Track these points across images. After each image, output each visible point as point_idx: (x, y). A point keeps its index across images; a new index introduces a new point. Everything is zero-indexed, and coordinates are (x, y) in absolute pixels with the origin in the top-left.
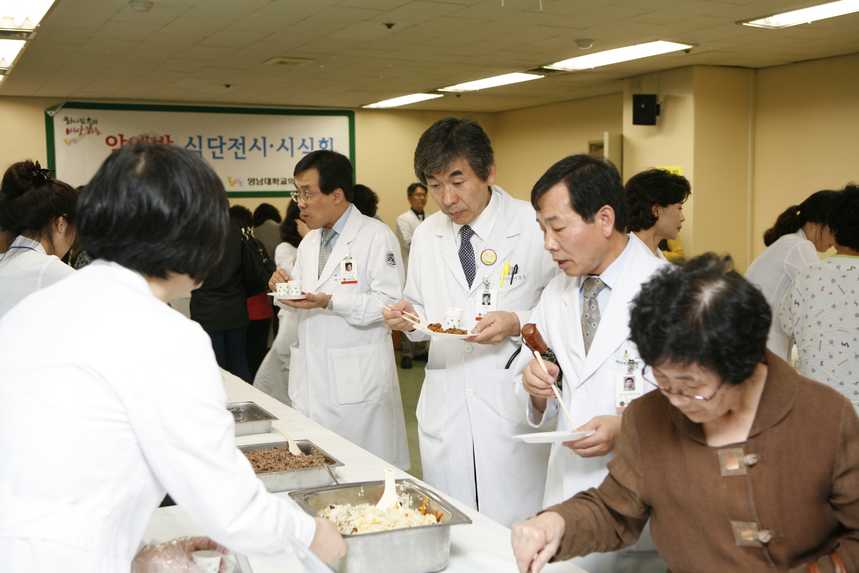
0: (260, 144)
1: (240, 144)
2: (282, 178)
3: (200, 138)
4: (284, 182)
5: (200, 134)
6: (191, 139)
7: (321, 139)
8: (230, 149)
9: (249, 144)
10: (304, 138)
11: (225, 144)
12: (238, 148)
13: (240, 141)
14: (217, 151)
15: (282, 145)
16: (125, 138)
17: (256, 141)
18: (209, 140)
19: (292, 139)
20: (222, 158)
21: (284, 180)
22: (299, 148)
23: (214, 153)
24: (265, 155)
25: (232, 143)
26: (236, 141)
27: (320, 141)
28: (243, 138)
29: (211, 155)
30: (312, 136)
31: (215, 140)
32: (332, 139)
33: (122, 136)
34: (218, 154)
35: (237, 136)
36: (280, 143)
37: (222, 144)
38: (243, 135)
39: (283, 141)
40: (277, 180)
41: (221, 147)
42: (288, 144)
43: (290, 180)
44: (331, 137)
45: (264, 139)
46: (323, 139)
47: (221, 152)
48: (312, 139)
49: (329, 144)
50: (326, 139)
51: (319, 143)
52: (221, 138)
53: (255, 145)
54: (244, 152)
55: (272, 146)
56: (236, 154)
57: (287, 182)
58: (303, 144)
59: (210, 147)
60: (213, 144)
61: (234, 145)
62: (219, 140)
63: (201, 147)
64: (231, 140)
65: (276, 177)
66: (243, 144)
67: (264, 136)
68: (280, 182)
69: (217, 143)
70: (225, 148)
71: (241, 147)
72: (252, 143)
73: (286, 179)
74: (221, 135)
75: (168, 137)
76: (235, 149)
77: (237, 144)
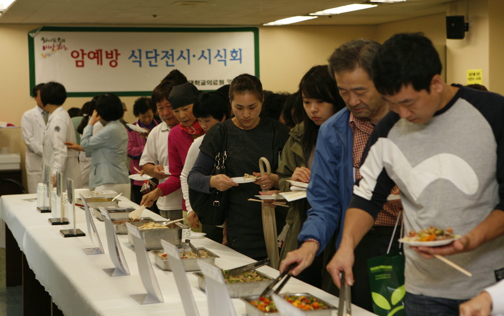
0: (185, 54)
1: (170, 55)
2: (202, 81)
3: (140, 51)
4: (204, 83)
5: (140, 48)
6: (133, 52)
7: (232, 50)
8: (162, 59)
9: (177, 54)
10: (219, 49)
11: (159, 55)
12: (169, 58)
13: (170, 53)
14: (153, 61)
15: (202, 55)
16: (85, 52)
17: (182, 52)
18: (147, 53)
19: (209, 50)
20: (156, 66)
21: (203, 82)
22: (215, 57)
23: (150, 62)
24: (189, 63)
25: (164, 54)
26: (167, 52)
27: (231, 52)
28: (172, 51)
29: (148, 64)
30: (225, 48)
31: (151, 52)
32: (240, 50)
33: (82, 51)
34: (153, 63)
35: (168, 49)
36: (200, 54)
37: (156, 55)
38: (172, 48)
39: (203, 52)
40: (198, 82)
41: (155, 57)
42: (206, 54)
43: (208, 82)
44: (240, 48)
45: (188, 50)
46: (234, 50)
47: (156, 61)
48: (225, 50)
49: (238, 53)
50: (237, 50)
51: (230, 53)
52: (156, 51)
53: (181, 56)
54: (173, 61)
55: (194, 56)
56: (167, 62)
57: (206, 83)
58: (218, 54)
59: (147, 58)
60: (150, 55)
61: (166, 56)
62: (154, 52)
63: (140, 58)
64: (163, 52)
65: (197, 80)
66: (172, 55)
67: (188, 48)
68: (200, 83)
69: (153, 55)
70: (159, 58)
71: (171, 57)
72: (179, 54)
73: (205, 81)
74: (155, 48)
75: (116, 51)
76: (166, 59)
77: (168, 55)
